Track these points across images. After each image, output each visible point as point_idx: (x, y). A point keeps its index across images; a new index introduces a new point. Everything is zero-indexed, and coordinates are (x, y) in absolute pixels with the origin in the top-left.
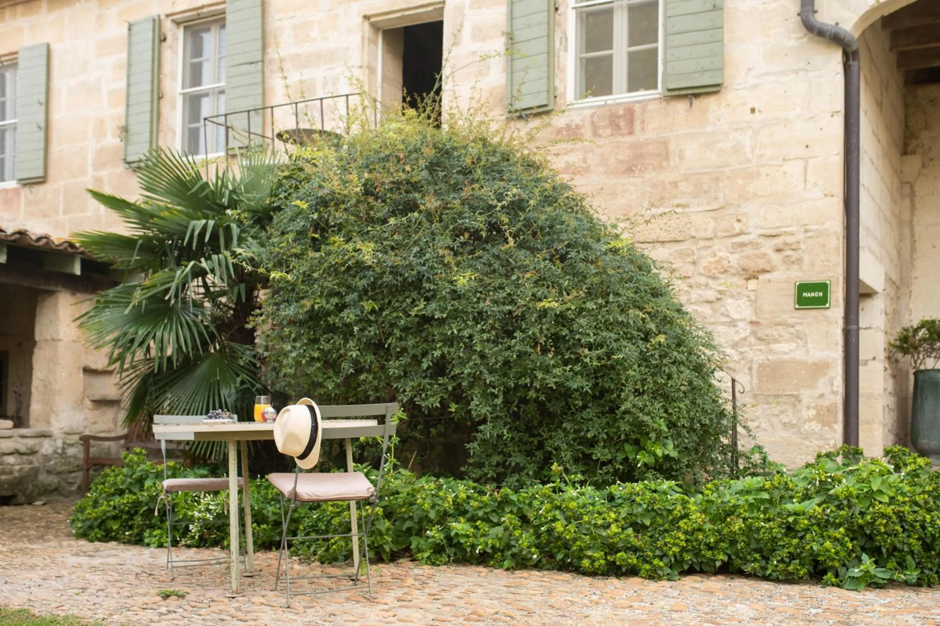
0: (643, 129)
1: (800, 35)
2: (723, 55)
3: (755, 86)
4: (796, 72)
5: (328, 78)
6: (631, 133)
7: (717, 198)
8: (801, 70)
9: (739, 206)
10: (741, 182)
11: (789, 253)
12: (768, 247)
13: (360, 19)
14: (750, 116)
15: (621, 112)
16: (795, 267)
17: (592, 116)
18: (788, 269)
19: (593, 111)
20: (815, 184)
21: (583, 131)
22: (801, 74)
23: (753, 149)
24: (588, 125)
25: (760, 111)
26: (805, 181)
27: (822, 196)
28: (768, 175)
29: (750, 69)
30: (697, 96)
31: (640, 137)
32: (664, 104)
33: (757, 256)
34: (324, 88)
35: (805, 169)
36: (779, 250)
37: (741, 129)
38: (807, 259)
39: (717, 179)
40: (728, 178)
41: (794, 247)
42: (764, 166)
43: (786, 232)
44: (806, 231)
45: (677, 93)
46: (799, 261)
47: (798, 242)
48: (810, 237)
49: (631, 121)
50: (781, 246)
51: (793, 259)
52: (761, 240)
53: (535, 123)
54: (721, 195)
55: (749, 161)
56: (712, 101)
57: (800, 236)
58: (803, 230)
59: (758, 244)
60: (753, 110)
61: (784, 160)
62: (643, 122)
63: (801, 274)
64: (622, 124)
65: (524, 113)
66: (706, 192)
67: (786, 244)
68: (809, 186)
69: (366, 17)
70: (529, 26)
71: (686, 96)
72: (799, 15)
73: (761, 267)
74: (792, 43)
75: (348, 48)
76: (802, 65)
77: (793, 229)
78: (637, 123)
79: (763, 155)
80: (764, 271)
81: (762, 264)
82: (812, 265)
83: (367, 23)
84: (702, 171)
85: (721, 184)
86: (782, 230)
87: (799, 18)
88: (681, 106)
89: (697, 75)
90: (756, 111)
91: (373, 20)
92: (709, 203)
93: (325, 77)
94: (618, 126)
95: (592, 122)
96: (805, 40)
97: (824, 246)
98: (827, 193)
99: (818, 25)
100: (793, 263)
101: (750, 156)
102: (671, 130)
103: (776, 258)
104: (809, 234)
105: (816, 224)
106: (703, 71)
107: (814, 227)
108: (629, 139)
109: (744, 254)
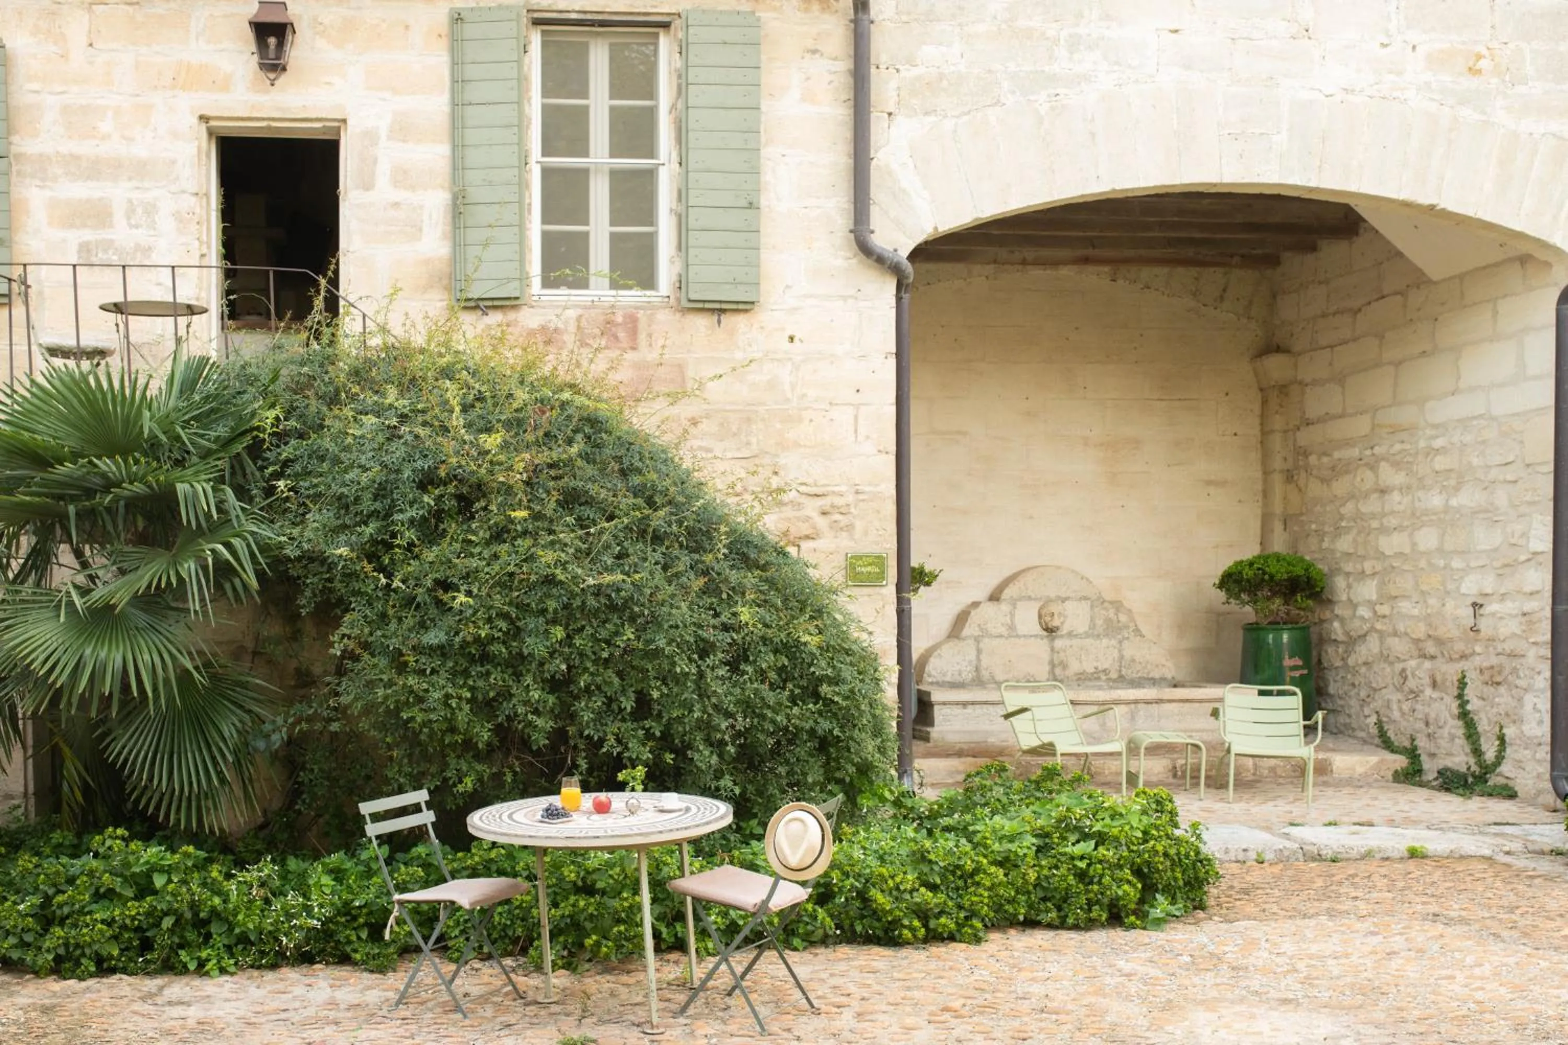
0: (650, 345)
1: (849, 254)
2: (758, 266)
3: (795, 309)
4: (845, 298)
5: (135, 203)
6: (634, 348)
7: (748, 443)
8: (851, 297)
9: (777, 456)
10: (778, 426)
11: (838, 517)
12: (811, 508)
13: (195, 120)
14: (787, 345)
15: (619, 319)
16: (844, 534)
17: (579, 318)
18: (836, 537)
19: (580, 311)
20: (868, 437)
21: (565, 337)
22: (850, 301)
23: (793, 387)
24: (572, 328)
25: (801, 341)
26: (856, 431)
27: (875, 452)
28: (811, 421)
29: (788, 287)
30: (723, 311)
31: (647, 354)
32: (678, 315)
33: (798, 519)
34: (129, 218)
35: (856, 418)
36: (824, 513)
37: (778, 360)
38: (859, 525)
39: (749, 420)
40: (763, 420)
41: (842, 510)
42: (806, 409)
43: (834, 492)
44: (857, 492)
45: (700, 305)
46: (850, 528)
47: (848, 505)
48: (863, 500)
49: (633, 333)
50: (827, 508)
51: (842, 524)
52: (803, 499)
53: (495, 318)
54: (754, 440)
55: (788, 400)
56: (740, 321)
57: (850, 498)
58: (853, 490)
59: (799, 504)
60: (792, 339)
61: (831, 404)
62: (650, 336)
63: (852, 544)
64: (621, 335)
65: (481, 304)
66: (735, 434)
67: (833, 506)
68: (860, 438)
69: (203, 118)
70: (491, 184)
71: (713, 310)
72: (851, 231)
73: (807, 533)
74: (840, 262)
75: (174, 162)
76: (852, 292)
77: (843, 488)
78: (642, 337)
79: (804, 395)
80: (807, 537)
81: (805, 529)
82: (866, 533)
83: (203, 127)
84: (728, 408)
85: (754, 427)
86: (830, 489)
87: (852, 236)
88: (702, 322)
89: (728, 287)
90: (796, 340)
91: (213, 123)
92: (739, 449)
93: (130, 201)
94: (616, 338)
95: (579, 327)
96: (854, 261)
97: (878, 512)
98: (881, 448)
99: (879, 251)
100: (841, 529)
101: (789, 395)
102: (689, 351)
103: (822, 523)
104: (861, 497)
105: (870, 485)
106: (735, 283)
107: (867, 489)
108: (630, 356)
109: (782, 515)
